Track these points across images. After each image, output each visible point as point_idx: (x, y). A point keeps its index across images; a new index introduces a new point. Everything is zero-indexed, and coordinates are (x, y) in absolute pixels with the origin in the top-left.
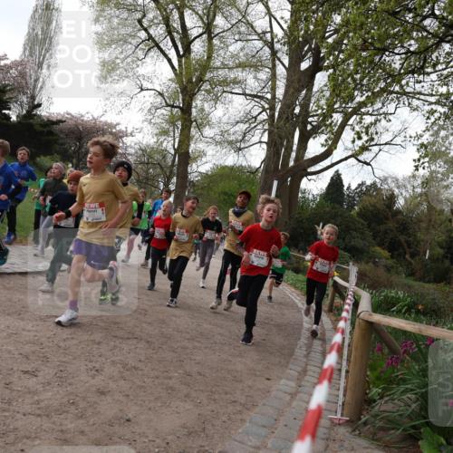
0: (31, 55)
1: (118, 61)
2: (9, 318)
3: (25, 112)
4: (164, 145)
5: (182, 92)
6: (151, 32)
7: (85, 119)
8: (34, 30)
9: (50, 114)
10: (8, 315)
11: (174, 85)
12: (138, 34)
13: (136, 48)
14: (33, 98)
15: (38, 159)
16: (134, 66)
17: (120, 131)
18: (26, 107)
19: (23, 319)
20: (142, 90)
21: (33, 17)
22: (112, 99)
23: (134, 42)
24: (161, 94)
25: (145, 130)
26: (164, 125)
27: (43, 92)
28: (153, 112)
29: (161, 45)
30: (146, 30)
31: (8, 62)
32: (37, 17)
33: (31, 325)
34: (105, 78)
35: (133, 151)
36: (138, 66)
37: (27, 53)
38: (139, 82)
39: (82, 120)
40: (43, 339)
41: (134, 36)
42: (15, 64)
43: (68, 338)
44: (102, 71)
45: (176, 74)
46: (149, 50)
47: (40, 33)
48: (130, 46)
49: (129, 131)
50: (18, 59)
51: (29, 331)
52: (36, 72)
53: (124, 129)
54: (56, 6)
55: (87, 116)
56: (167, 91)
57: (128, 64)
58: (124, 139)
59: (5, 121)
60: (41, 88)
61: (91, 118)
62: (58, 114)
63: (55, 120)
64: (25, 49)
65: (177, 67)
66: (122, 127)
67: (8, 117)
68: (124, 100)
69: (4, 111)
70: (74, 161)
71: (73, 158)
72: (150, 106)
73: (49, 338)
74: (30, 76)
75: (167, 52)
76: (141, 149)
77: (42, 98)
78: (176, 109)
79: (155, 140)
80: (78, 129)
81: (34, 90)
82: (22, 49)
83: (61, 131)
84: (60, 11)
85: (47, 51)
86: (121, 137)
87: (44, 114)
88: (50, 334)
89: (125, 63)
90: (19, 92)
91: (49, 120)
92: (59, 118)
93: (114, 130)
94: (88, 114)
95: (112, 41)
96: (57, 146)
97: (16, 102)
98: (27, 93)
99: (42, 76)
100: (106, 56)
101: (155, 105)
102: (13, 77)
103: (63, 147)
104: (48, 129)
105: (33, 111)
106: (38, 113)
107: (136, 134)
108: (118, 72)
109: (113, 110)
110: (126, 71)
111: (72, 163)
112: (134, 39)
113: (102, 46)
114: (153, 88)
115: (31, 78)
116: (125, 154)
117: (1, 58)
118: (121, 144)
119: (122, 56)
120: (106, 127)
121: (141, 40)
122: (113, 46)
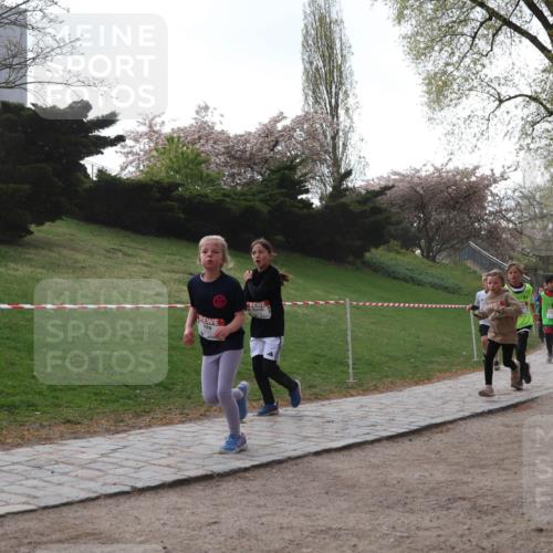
0: (317, 102)
1: (450, 69)
3: (330, 189)
6: (491, 4)
7: (423, 174)
8: (311, 63)
9: (368, 181)
10: (388, 507)
12: (472, 16)
13: (474, 38)
14: (336, 163)
15: (368, 255)
16: (479, 67)
17: (483, 178)
18: (329, 181)
19: (412, 511)
20: (501, 101)
21: (305, 44)
22: (456, 130)
23: (467, 30)
24: (534, 99)
27: (350, 150)
28: (530, 132)
29: (513, 20)
30: (482, 5)
31: (287, 122)
32: (310, 42)
33: (428, 518)
34: (438, 101)
35: (513, 204)
36: (484, 66)
37: (311, 100)
38: (492, 91)
39: (419, 178)
40: (454, 540)
41: (465, 22)
42: (299, 122)
43: (492, 532)
44: (429, 92)
46: (494, 35)
47: (321, 64)
48: (462, 40)
49: (497, 174)
50: (300, 113)
51: (427, 529)
52: (331, 124)
53: (489, 173)
54: (334, 16)
55: (424, 169)
56: (544, 90)
57: (468, 68)
58: (492, 188)
59: (305, 211)
60: (345, 145)
61: (432, 170)
62: (380, 178)
63: (377, 188)
64: (306, 95)
65: (549, 46)
66: (484, 171)
67: (308, 204)
68: (476, 127)
69: (299, 197)
70: (423, 242)
71: (420, 240)
72: (521, 123)
73: (462, 536)
74: (324, 132)
75: (525, 27)
76: (524, 197)
77: (351, 159)
79: (547, 176)
80: (417, 192)
81: (335, 154)
82: (303, 98)
83: (392, 204)
84: (342, 21)
85: (339, 88)
86: (487, 186)
87: (358, 184)
88: (461, 529)
89: (461, 69)
90: (314, 161)
91: (368, 192)
92: (383, 183)
93: (473, 179)
94: (425, 165)
95: (433, 40)
96: (392, 228)
97: (313, 178)
98: (326, 160)
99: (341, 127)
100: (430, 67)
101: (529, 119)
102: (301, 143)
103: (400, 227)
104: (370, 205)
105: (341, 184)
106: (350, 185)
107: (510, 175)
108: (455, 86)
109: (463, 148)
110: (466, 80)
111: (420, 248)
112: (466, 25)
113: (419, 53)
114: (518, 93)
115: (326, 137)
116: (500, 211)
117: (276, 121)
118: (490, 198)
119: (455, 59)
120: (458, 177)
121: (478, 24)
122: (437, 48)
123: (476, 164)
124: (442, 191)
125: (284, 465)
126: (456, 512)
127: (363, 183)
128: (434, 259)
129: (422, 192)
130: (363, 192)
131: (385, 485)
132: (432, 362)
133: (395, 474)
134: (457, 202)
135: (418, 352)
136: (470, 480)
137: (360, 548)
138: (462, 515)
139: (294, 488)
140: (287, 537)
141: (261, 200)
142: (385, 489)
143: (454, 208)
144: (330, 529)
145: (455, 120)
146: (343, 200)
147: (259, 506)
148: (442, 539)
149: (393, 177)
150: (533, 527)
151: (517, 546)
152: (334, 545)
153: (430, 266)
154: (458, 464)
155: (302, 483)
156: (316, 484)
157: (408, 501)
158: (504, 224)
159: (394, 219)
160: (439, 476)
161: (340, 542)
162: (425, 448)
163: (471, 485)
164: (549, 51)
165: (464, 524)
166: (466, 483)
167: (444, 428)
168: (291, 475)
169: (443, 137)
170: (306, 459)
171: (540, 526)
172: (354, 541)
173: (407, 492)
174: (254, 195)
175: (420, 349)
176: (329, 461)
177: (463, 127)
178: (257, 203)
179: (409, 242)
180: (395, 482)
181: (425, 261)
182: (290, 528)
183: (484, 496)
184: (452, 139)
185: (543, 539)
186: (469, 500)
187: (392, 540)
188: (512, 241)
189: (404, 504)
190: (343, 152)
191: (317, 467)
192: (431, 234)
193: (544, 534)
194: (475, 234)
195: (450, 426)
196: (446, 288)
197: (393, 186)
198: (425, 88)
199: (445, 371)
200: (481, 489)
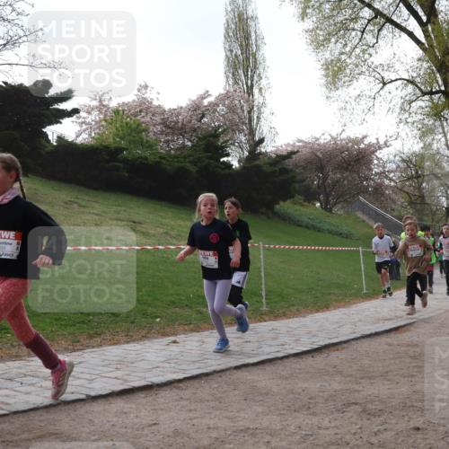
0: (236, 83)
1: (343, 57)
2: (297, 414)
3: (246, 153)
4: (435, 146)
5: (439, 71)
6: (377, 5)
7: (322, 141)
8: (231, 51)
9: (277, 147)
10: (295, 411)
11: (425, 65)
12: (361, 15)
13: (363, 32)
14: (252, 132)
15: (277, 207)
16: (367, 56)
17: (370, 145)
18: (246, 147)
19: (314, 414)
20: (384, 84)
21: (227, 36)
22: (348, 106)
24: (411, 82)
25: (403, 134)
26: (426, 122)
27: (263, 122)
28: (407, 108)
29: (394, 18)
30: (369, 6)
31: (211, 99)
32: (231, 34)
33: (327, 419)
34: (334, 83)
35: (394, 166)
36: (371, 55)
37: (231, 81)
38: (377, 76)
39: (319, 145)
40: (348, 437)
41: (355, 19)
42: (222, 99)
43: (379, 431)
44: (327, 76)
45: (424, 50)
46: (379, 31)
47: (239, 52)
48: (354, 33)
49: (382, 142)
50: (223, 92)
52: (247, 101)
53: (374, 141)
54: (250, 13)
55: (323, 137)
56: (419, 75)
57: (358, 57)
58: (377, 154)
59: (227, 171)
60: (258, 118)
61: (329, 138)
62: (288, 145)
63: (285, 153)
64: (227, 77)
65: (423, 40)
66: (371, 140)
67: (229, 165)
68: (365, 103)
69: (222, 160)
70: (322, 197)
71: (319, 195)
72: (401, 101)
73: (355, 434)
74: (242, 107)
75: (403, 25)
76: (403, 161)
77: (263, 129)
78: (437, 96)
79: (421, 145)
80: (318, 156)
82: (225, 80)
83: (297, 166)
84: (256, 18)
85: (254, 72)
86: (373, 152)
87: (269, 149)
88: (355, 428)
89: (353, 57)
90: (233, 130)
91: (277, 156)
92: (289, 149)
93: (362, 146)
94: (323, 134)
95: (329, 34)
96: (297, 185)
97: (233, 144)
98: (243, 130)
99: (256, 103)
100: (327, 55)
101: (407, 98)
102: (223, 116)
103: (304, 184)
104: (279, 166)
105: (255, 149)
106: (263, 150)
107: (392, 143)
108: (348, 71)
109: (354, 121)
110: (357, 66)
111: (320, 201)
112: (356, 22)
113: (319, 44)
114: (398, 77)
115: (243, 111)
116: (384, 172)
117: (203, 97)
118: (376, 162)
119: (348, 49)
120: (350, 144)
121: (366, 21)
122: (333, 40)
123: (365, 134)
124: (337, 156)
125: (210, 377)
126: (350, 414)
127: (274, 149)
128: (330, 211)
129: (321, 156)
130: (274, 156)
131: (293, 393)
132: (330, 294)
133: (301, 385)
134: (349, 165)
135: (318, 285)
136: (361, 388)
137: (273, 444)
138: (355, 417)
139: (219, 395)
140: (214, 435)
141: (190, 162)
142: (291, 396)
143: (347, 169)
144: (248, 428)
145: (347, 99)
146: (257, 162)
147: (191, 410)
148: (339, 436)
149: (297, 144)
150: (412, 426)
151: (399, 441)
152: (251, 441)
153: (328, 216)
154: (351, 376)
155: (225, 391)
156: (237, 392)
157: (311, 406)
158: (387, 182)
159: (298, 178)
160: (336, 386)
161: (257, 440)
162: (324, 363)
163: (362, 393)
164: (423, 44)
165: (356, 424)
166: (358, 391)
167: (340, 347)
168: (216, 386)
169: (337, 112)
170: (228, 372)
171: (417, 425)
172: (268, 438)
173: (310, 399)
174: (185, 158)
175: (320, 283)
176: (247, 373)
177: (354, 104)
178: (188, 165)
179: (310, 196)
180: (300, 390)
181: (324, 212)
182: (216, 428)
183: (372, 402)
184: (345, 114)
185: (420, 436)
186: (361, 404)
187: (298, 437)
188: (393, 196)
189: (308, 408)
190: (257, 124)
191: (237, 379)
192: (328, 190)
193: (420, 432)
194: (364, 191)
195: (345, 345)
196: (341, 234)
197: (298, 152)
198: (323, 72)
199: (341, 301)
200: (370, 395)
